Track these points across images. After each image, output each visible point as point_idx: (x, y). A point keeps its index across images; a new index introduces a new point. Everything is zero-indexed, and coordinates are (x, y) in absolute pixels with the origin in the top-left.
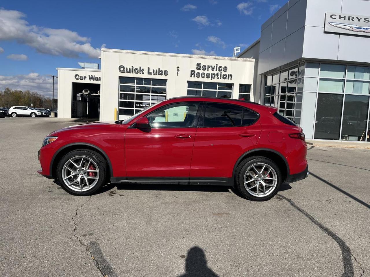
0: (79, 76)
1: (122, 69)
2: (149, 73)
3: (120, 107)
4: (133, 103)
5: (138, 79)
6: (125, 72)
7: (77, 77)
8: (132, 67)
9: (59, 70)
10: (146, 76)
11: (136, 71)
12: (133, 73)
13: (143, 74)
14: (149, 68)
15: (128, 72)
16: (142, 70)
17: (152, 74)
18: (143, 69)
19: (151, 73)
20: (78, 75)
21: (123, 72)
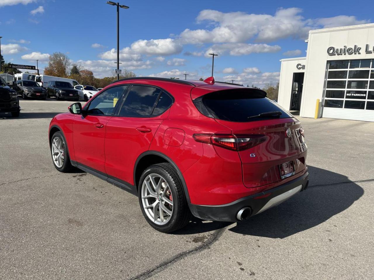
0: (301, 66)
1: (331, 51)
2: (368, 52)
3: (326, 97)
4: (343, 92)
5: (352, 61)
6: (335, 55)
7: (300, 66)
8: (345, 46)
9: (282, 62)
10: (362, 56)
11: (349, 51)
12: (345, 54)
13: (359, 53)
14: (367, 46)
15: (338, 55)
16: (357, 50)
17: (371, 53)
18: (359, 48)
19: (371, 51)
20: (300, 64)
21: (332, 54)
